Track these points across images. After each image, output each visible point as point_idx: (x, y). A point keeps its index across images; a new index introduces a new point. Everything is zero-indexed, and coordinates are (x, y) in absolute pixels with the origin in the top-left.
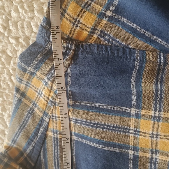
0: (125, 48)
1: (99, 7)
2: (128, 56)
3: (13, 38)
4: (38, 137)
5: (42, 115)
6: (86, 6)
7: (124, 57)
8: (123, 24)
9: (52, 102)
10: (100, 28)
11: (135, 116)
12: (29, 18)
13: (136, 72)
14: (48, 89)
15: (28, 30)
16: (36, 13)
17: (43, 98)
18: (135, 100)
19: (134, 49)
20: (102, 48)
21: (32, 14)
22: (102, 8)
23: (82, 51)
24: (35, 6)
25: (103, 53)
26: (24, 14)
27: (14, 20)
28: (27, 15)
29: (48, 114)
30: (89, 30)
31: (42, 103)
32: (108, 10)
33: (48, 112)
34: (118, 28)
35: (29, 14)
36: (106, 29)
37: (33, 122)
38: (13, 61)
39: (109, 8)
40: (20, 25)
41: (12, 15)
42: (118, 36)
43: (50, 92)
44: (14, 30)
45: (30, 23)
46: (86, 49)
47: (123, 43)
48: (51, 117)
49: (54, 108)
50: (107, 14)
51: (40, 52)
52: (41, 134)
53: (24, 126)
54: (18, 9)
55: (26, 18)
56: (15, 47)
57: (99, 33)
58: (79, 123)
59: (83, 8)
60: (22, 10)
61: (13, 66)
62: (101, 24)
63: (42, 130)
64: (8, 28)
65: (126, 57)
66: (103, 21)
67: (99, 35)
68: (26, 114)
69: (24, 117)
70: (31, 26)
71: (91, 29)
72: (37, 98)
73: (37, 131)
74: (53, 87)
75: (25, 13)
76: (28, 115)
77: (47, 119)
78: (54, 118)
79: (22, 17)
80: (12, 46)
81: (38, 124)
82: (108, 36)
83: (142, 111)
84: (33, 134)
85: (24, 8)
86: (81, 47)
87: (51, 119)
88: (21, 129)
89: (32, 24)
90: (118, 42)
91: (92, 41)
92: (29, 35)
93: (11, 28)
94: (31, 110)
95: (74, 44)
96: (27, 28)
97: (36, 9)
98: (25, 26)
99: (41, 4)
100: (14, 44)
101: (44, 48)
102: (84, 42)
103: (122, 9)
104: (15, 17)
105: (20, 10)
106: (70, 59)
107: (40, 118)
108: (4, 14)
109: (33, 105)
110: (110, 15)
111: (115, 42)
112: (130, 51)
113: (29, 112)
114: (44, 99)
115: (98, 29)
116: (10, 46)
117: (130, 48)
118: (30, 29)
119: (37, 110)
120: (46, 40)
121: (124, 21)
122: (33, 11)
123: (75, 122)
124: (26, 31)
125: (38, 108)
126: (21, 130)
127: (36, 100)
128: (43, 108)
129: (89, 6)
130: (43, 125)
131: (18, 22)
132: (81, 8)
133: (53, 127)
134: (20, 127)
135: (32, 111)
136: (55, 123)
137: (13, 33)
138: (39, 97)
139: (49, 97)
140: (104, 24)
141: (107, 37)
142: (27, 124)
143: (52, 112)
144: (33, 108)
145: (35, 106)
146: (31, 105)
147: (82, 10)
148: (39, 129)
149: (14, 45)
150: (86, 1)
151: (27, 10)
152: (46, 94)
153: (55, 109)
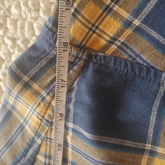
0: (149, 68)
1: (125, 13)
2: (152, 78)
3: (9, 38)
4: (26, 159)
5: (34, 135)
6: (108, 10)
7: (147, 79)
8: (151, 39)
9: (47, 121)
10: (122, 39)
11: (149, 153)
12: (31, 18)
13: (160, 100)
14: (44, 105)
15: (29, 32)
16: (41, 14)
17: (36, 116)
18: (152, 136)
19: (160, 71)
20: (121, 63)
21: (36, 13)
22: (128, 15)
23: (94, 63)
24: (42, 5)
25: (121, 69)
26: (27, 13)
27: (14, 18)
28: (30, 14)
29: (41, 135)
30: (108, 39)
31: (34, 122)
32: (136, 18)
33: (41, 133)
34: (144, 43)
35: (33, 13)
36: (128, 41)
37: (22, 141)
38: (6, 65)
39: (138, 16)
40: (20, 25)
41: (12, 11)
42: (143, 51)
43: (47, 110)
44: (11, 30)
45: (32, 24)
46: (101, 60)
47: (149, 61)
48: (45, 139)
49: (49, 129)
50: (134, 23)
51: (43, 58)
52: (29, 156)
53: (12, 143)
54: (20, 5)
55: (29, 17)
56: (10, 49)
57: (119, 44)
58: (78, 152)
59: (104, 11)
60: (26, 8)
61: (5, 71)
62: (124, 34)
63: (31, 152)
64: (4, 25)
65: (149, 79)
66: (128, 30)
67: (119, 47)
68: (15, 130)
69: (13, 133)
70: (33, 28)
71: (111, 38)
72: (28, 115)
73: (25, 151)
74: (52, 103)
75: (28, 11)
76: (17, 131)
77: (39, 141)
78: (48, 140)
79: (24, 16)
80: (6, 48)
81: (28, 144)
82: (131, 49)
83: (159, 148)
84: (21, 154)
85: (28, 5)
86: (94, 58)
87: (44, 142)
88: (7, 146)
89: (35, 25)
90: (142, 59)
91: (109, 52)
92: (29, 38)
93: (9, 26)
94: (21, 126)
95: (86, 53)
96: (28, 30)
97: (42, 9)
98: (26, 27)
99: (49, 3)
100: (9, 45)
101: (48, 54)
102: (99, 52)
103: (153, 21)
104: (16, 14)
105: (23, 8)
106: (79, 71)
107: (31, 138)
108: (2, 9)
109: (24, 121)
110: (137, 24)
111: (138, 59)
112: (156, 72)
113: (19, 129)
114: (38, 117)
115: (120, 39)
116: (4, 47)
117: (156, 69)
118: (31, 31)
119: (28, 128)
120: (51, 45)
121: (154, 35)
122: (38, 10)
123: (74, 149)
124: (27, 33)
125: (29, 126)
126: (8, 148)
127: (27, 116)
128: (35, 128)
129: (111, 9)
130: (33, 147)
131: (18, 20)
132: (101, 11)
133: (46, 151)
134: (7, 144)
135: (22, 128)
136: (49, 146)
137: (10, 32)
138: (32, 115)
139: (44, 115)
140: (127, 35)
141: (128, 51)
142: (15, 142)
143: (46, 133)
144: (24, 124)
145: (27, 123)
146: (22, 121)
147: (102, 14)
148: (28, 151)
149: (9, 47)
150: (107, 3)
151: (31, 8)
152: (41, 111)
153: (51, 130)
